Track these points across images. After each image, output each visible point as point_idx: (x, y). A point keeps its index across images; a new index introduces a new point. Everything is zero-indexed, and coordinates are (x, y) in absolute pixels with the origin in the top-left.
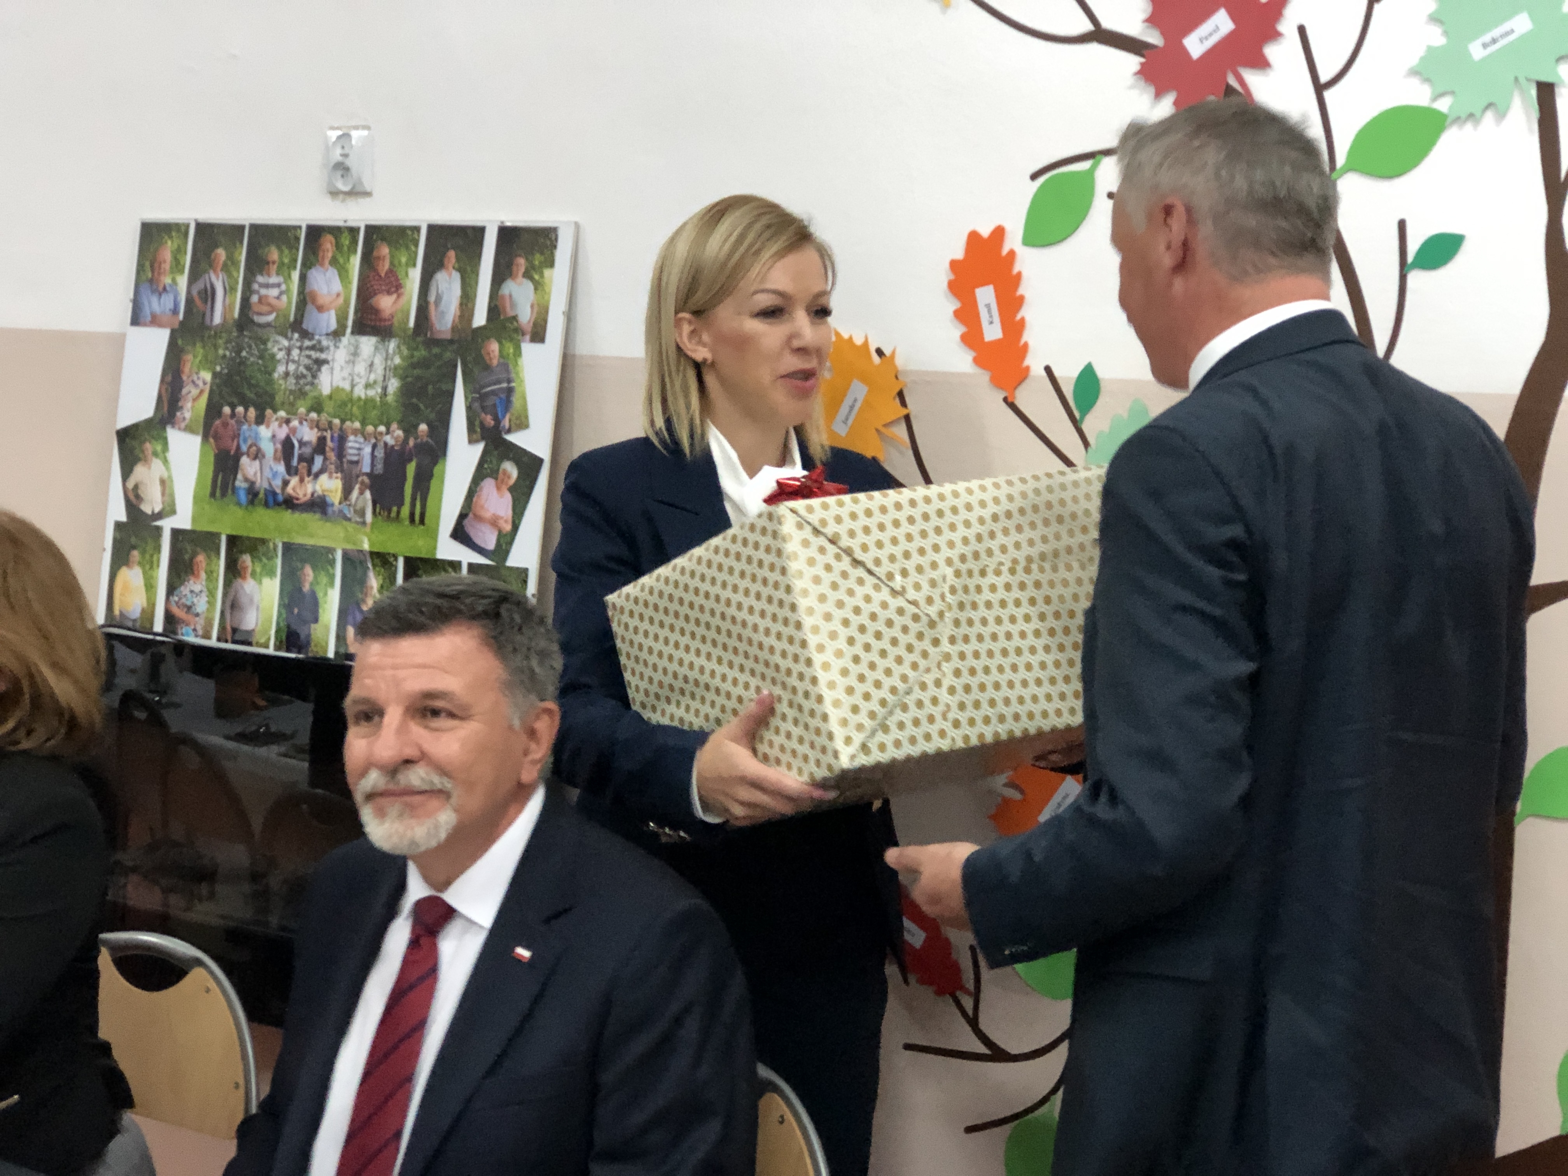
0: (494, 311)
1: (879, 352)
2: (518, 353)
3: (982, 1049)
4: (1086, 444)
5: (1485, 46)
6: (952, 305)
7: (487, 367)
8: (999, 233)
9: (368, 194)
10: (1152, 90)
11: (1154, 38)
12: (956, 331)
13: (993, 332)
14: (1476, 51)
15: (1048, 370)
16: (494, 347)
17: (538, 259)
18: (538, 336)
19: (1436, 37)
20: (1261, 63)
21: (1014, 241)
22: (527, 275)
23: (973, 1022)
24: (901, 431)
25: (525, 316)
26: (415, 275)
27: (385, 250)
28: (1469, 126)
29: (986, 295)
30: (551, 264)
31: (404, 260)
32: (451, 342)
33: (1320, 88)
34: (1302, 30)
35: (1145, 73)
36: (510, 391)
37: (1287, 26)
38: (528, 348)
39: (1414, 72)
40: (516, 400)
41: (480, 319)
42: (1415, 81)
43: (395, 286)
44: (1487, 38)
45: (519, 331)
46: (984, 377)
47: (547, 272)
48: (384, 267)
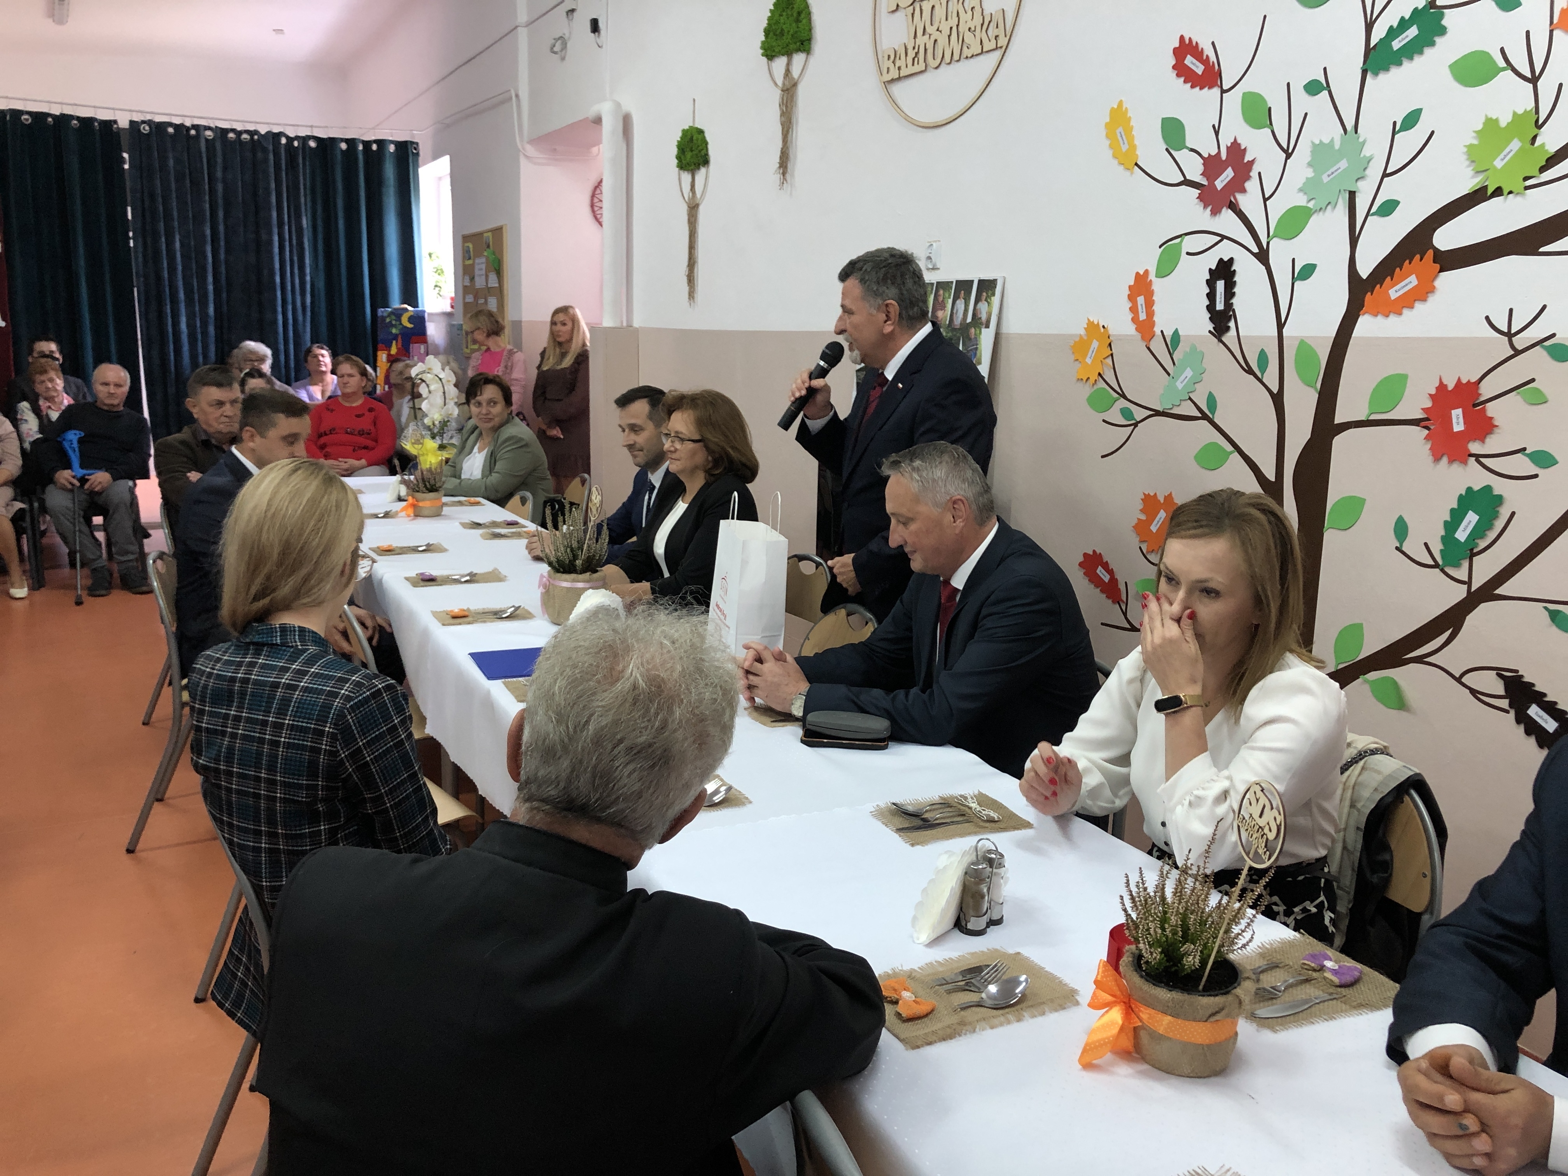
0: (974, 315)
1: (1103, 327)
2: (980, 333)
3: (1128, 626)
4: (1174, 364)
5: (1329, 176)
6: (1130, 305)
7: (970, 339)
8: (1147, 272)
9: (938, 269)
10: (1202, 205)
11: (1205, 182)
12: (1130, 316)
13: (1143, 316)
14: (1325, 179)
15: (1162, 332)
16: (973, 330)
17: (990, 292)
18: (987, 326)
19: (1310, 173)
20: (1243, 191)
21: (1152, 276)
22: (986, 300)
23: (1125, 614)
24: (1109, 361)
25: (984, 317)
26: (950, 301)
27: (941, 292)
28: (1321, 213)
29: (1141, 300)
30: (994, 294)
31: (947, 295)
32: (959, 329)
33: (1265, 200)
34: (1260, 174)
35: (1200, 197)
36: (976, 349)
37: (1254, 174)
38: (984, 331)
39: (1300, 190)
40: (978, 352)
41: (969, 320)
42: (1301, 194)
43: (943, 307)
44: (1329, 172)
45: (981, 324)
46: (1139, 336)
47: (992, 298)
48: (941, 299)
